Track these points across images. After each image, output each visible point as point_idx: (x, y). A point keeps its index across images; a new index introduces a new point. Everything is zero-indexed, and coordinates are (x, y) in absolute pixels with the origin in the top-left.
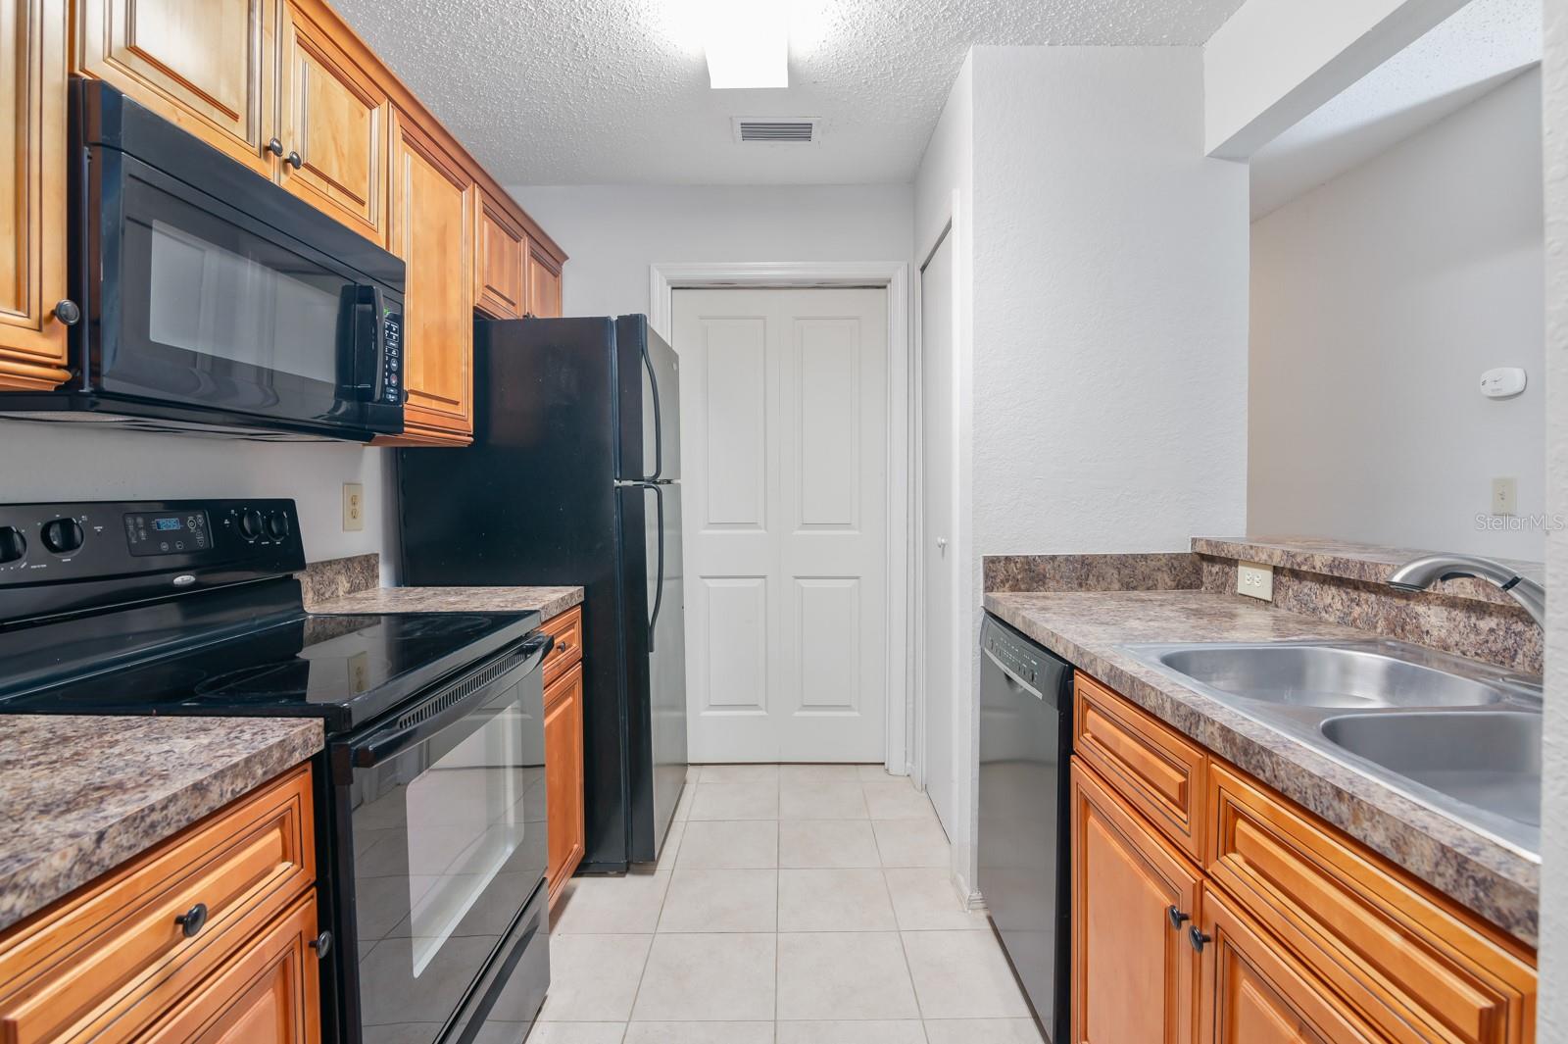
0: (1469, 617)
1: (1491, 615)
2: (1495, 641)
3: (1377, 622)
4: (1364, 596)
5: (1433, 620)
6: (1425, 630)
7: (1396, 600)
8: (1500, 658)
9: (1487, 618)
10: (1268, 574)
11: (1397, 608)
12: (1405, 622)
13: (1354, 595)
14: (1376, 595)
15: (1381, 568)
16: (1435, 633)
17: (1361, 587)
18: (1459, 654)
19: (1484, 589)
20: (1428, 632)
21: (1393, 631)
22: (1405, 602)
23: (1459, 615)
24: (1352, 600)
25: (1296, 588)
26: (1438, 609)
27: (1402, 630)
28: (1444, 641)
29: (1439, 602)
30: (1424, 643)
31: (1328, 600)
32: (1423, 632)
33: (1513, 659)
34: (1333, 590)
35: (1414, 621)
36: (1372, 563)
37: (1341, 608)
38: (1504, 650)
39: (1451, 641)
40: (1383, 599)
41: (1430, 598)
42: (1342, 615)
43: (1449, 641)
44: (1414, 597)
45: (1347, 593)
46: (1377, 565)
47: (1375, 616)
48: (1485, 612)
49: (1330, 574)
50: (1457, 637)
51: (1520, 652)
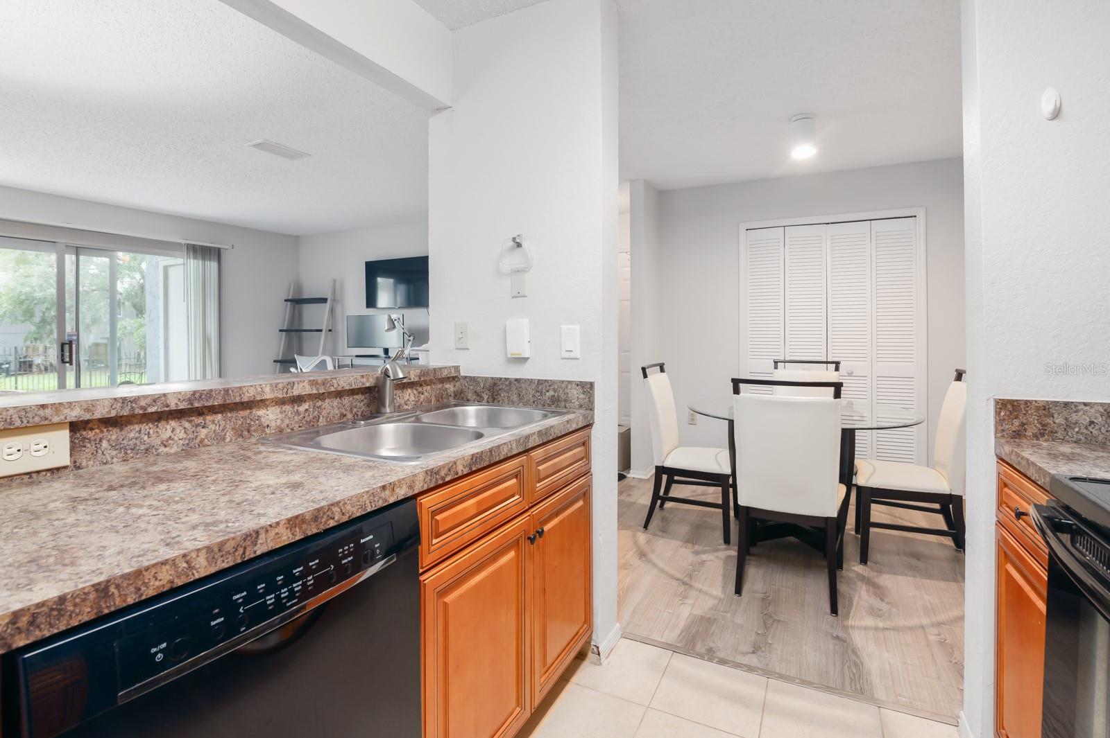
0: (294, 406)
1: (305, 402)
2: (309, 415)
3: (225, 434)
4: (209, 418)
5: (271, 417)
6: (266, 425)
7: (241, 412)
8: (312, 423)
9: (304, 404)
10: (65, 434)
11: (242, 417)
12: (250, 425)
13: (200, 420)
14: (223, 414)
15: (245, 390)
16: (273, 424)
17: (206, 412)
18: (290, 431)
19: (315, 386)
20: (268, 426)
21: (241, 435)
22: (248, 411)
23: (287, 408)
24: (197, 426)
25: (114, 437)
26: (273, 408)
27: (249, 432)
28: (279, 427)
29: (274, 404)
30: (266, 434)
31: (169, 433)
32: (264, 427)
33: (318, 421)
34: (173, 423)
35: (257, 422)
36: (236, 388)
37: (185, 436)
38: (314, 419)
39: (284, 425)
40: (229, 415)
41: (267, 403)
42: (187, 442)
43: (282, 426)
44: (255, 406)
45: (190, 422)
46: (241, 388)
47: (223, 430)
48: (302, 401)
49: (190, 406)
50: (287, 421)
51: (321, 416)
